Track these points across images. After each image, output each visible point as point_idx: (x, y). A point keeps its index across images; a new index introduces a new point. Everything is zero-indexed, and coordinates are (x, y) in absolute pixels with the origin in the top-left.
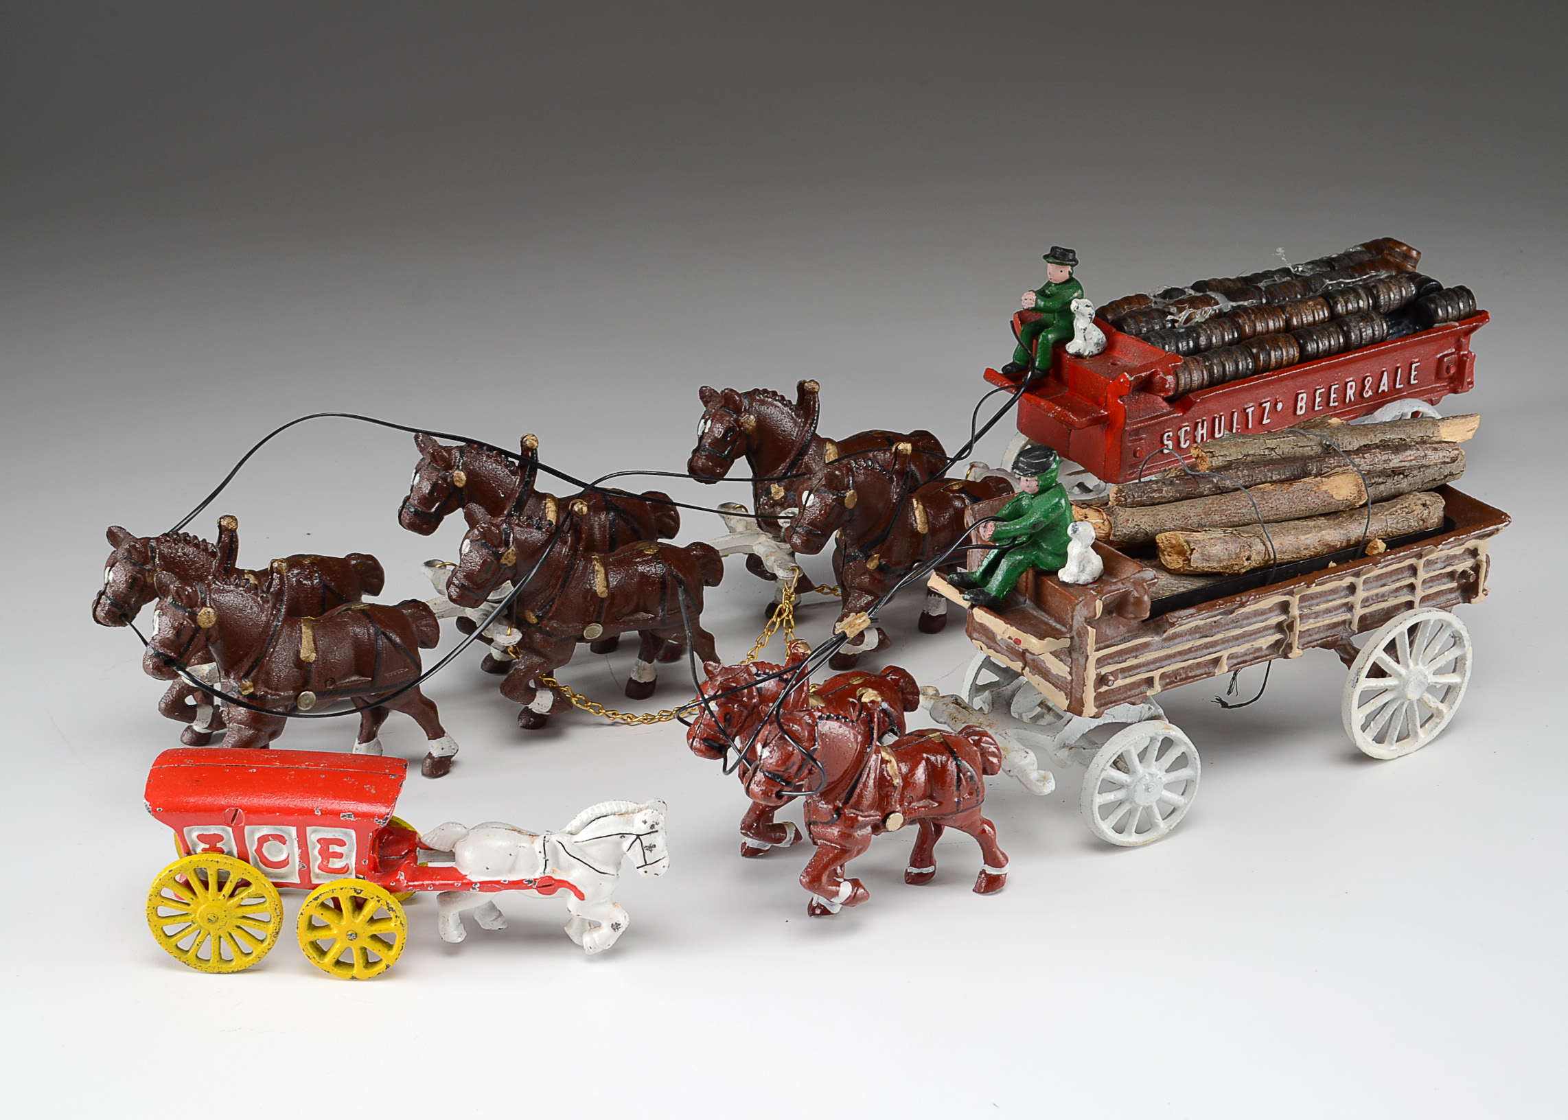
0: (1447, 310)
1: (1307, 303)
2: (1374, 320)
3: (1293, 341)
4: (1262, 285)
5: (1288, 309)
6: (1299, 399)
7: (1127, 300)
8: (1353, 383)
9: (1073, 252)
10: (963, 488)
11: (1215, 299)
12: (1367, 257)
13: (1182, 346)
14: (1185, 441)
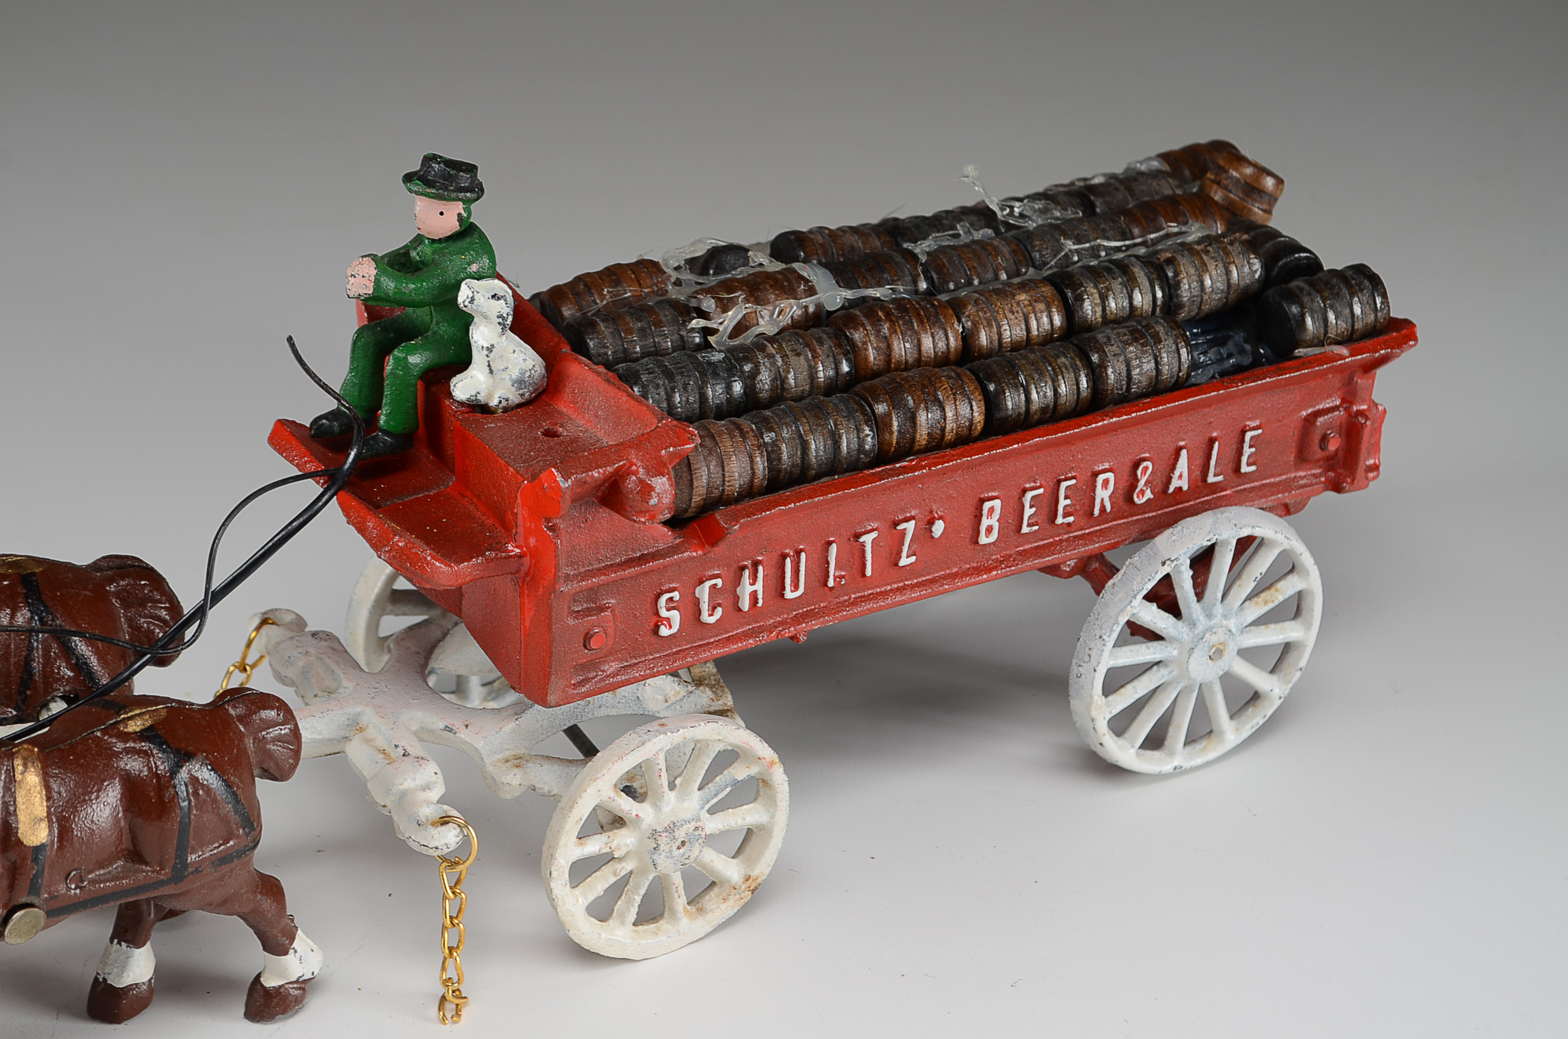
0: (1326, 320)
1: (1014, 296)
2: (1160, 342)
3: (970, 387)
4: (922, 248)
5: (970, 309)
6: (985, 512)
7: (614, 274)
8: (1110, 475)
9: (472, 169)
10: (150, 728)
11: (807, 281)
12: (1167, 188)
13: (715, 393)
14: (713, 609)
